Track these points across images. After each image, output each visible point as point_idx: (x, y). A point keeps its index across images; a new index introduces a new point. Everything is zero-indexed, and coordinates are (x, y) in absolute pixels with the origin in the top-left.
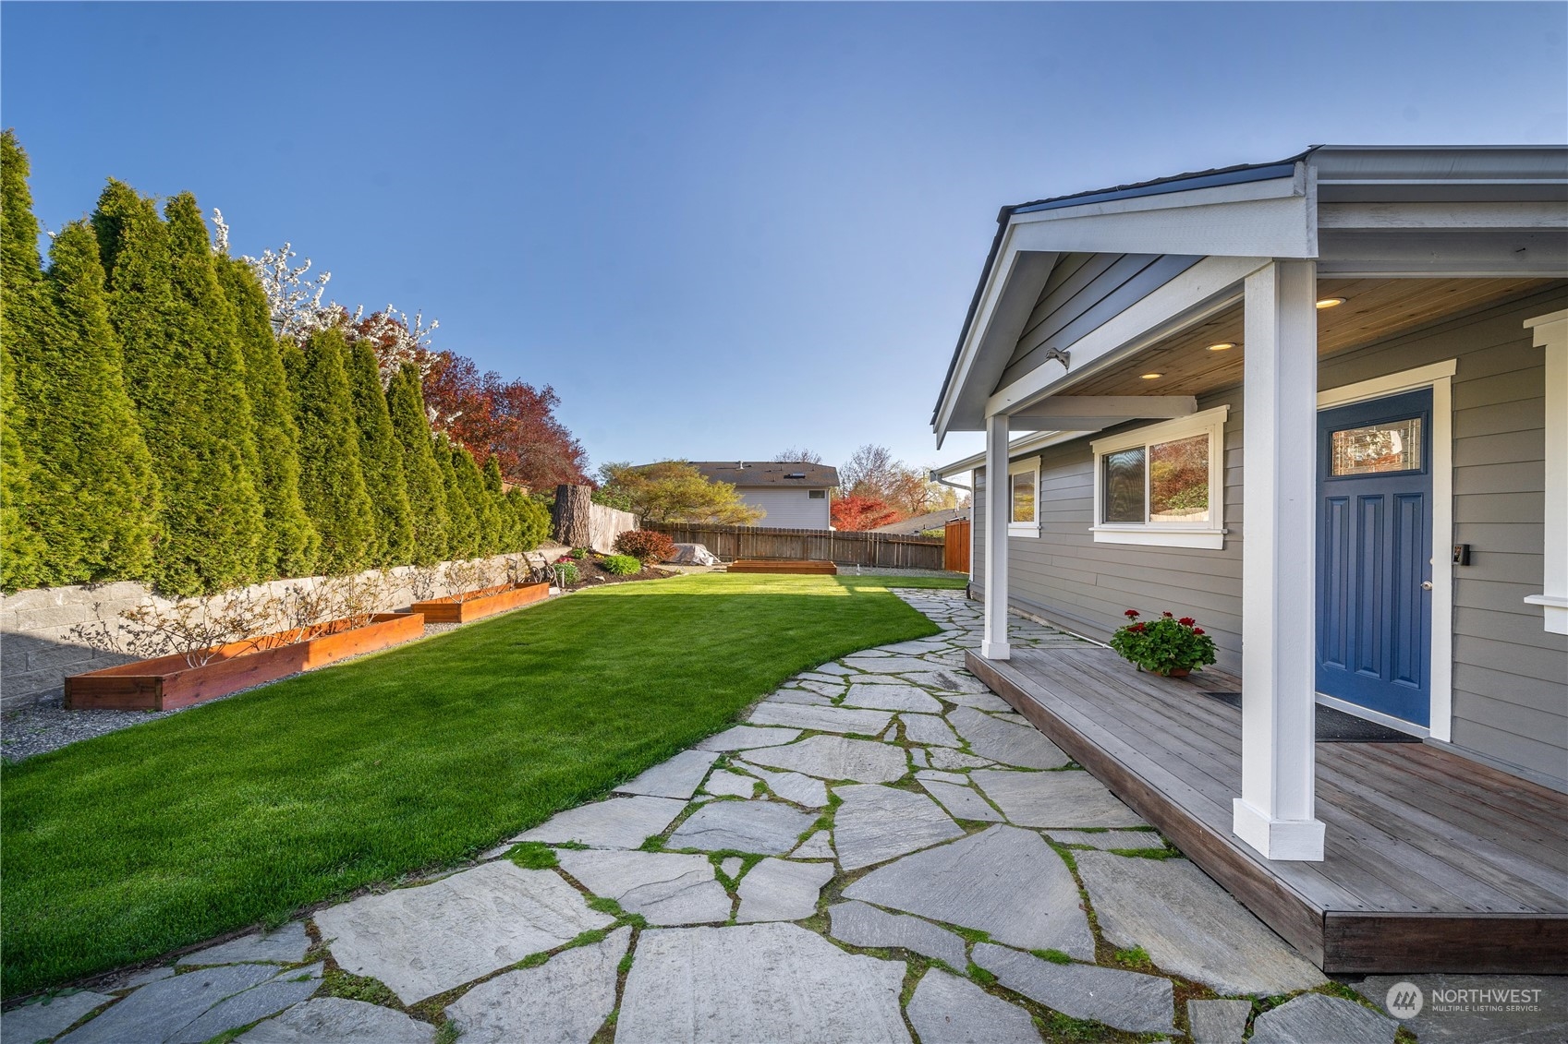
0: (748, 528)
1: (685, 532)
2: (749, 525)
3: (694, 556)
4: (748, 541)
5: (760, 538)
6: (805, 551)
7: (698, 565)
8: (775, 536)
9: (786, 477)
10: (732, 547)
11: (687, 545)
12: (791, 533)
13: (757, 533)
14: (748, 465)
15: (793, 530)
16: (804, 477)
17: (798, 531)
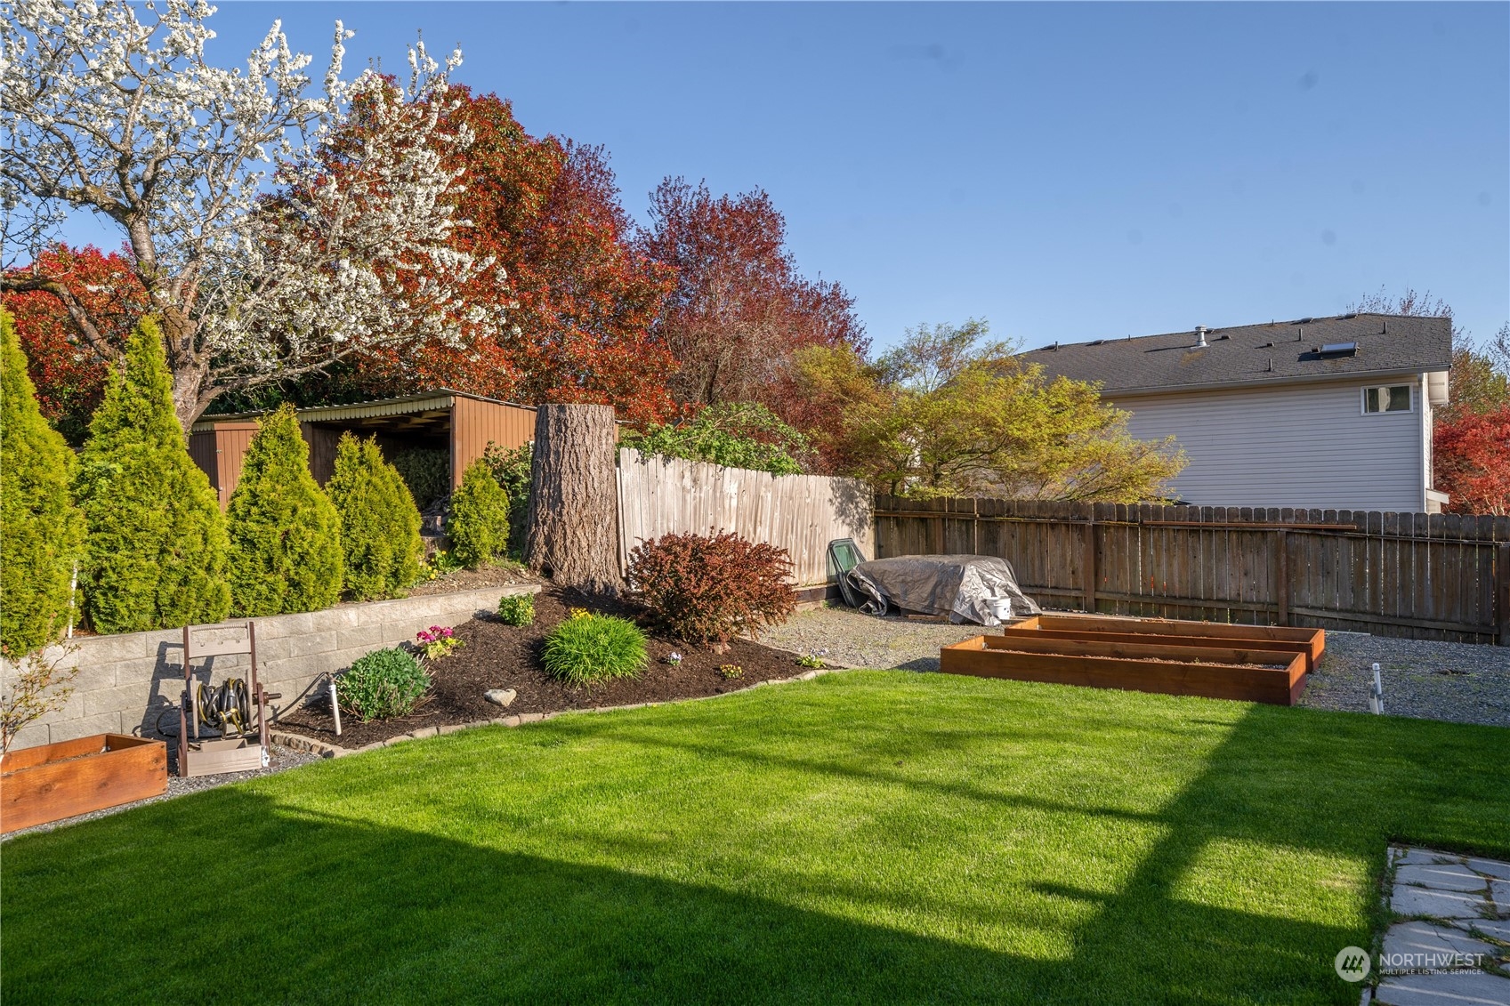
0: (1120, 507)
1: (969, 523)
2: (1128, 499)
3: (955, 592)
4: (1121, 547)
5: (1152, 537)
6: (1286, 576)
7: (966, 622)
8: (1194, 531)
9: (1304, 357)
10: (1079, 564)
11: (946, 560)
12: (1238, 521)
13: (1144, 521)
14: (1221, 336)
15: (1246, 513)
16: (1350, 353)
17: (1260, 513)
